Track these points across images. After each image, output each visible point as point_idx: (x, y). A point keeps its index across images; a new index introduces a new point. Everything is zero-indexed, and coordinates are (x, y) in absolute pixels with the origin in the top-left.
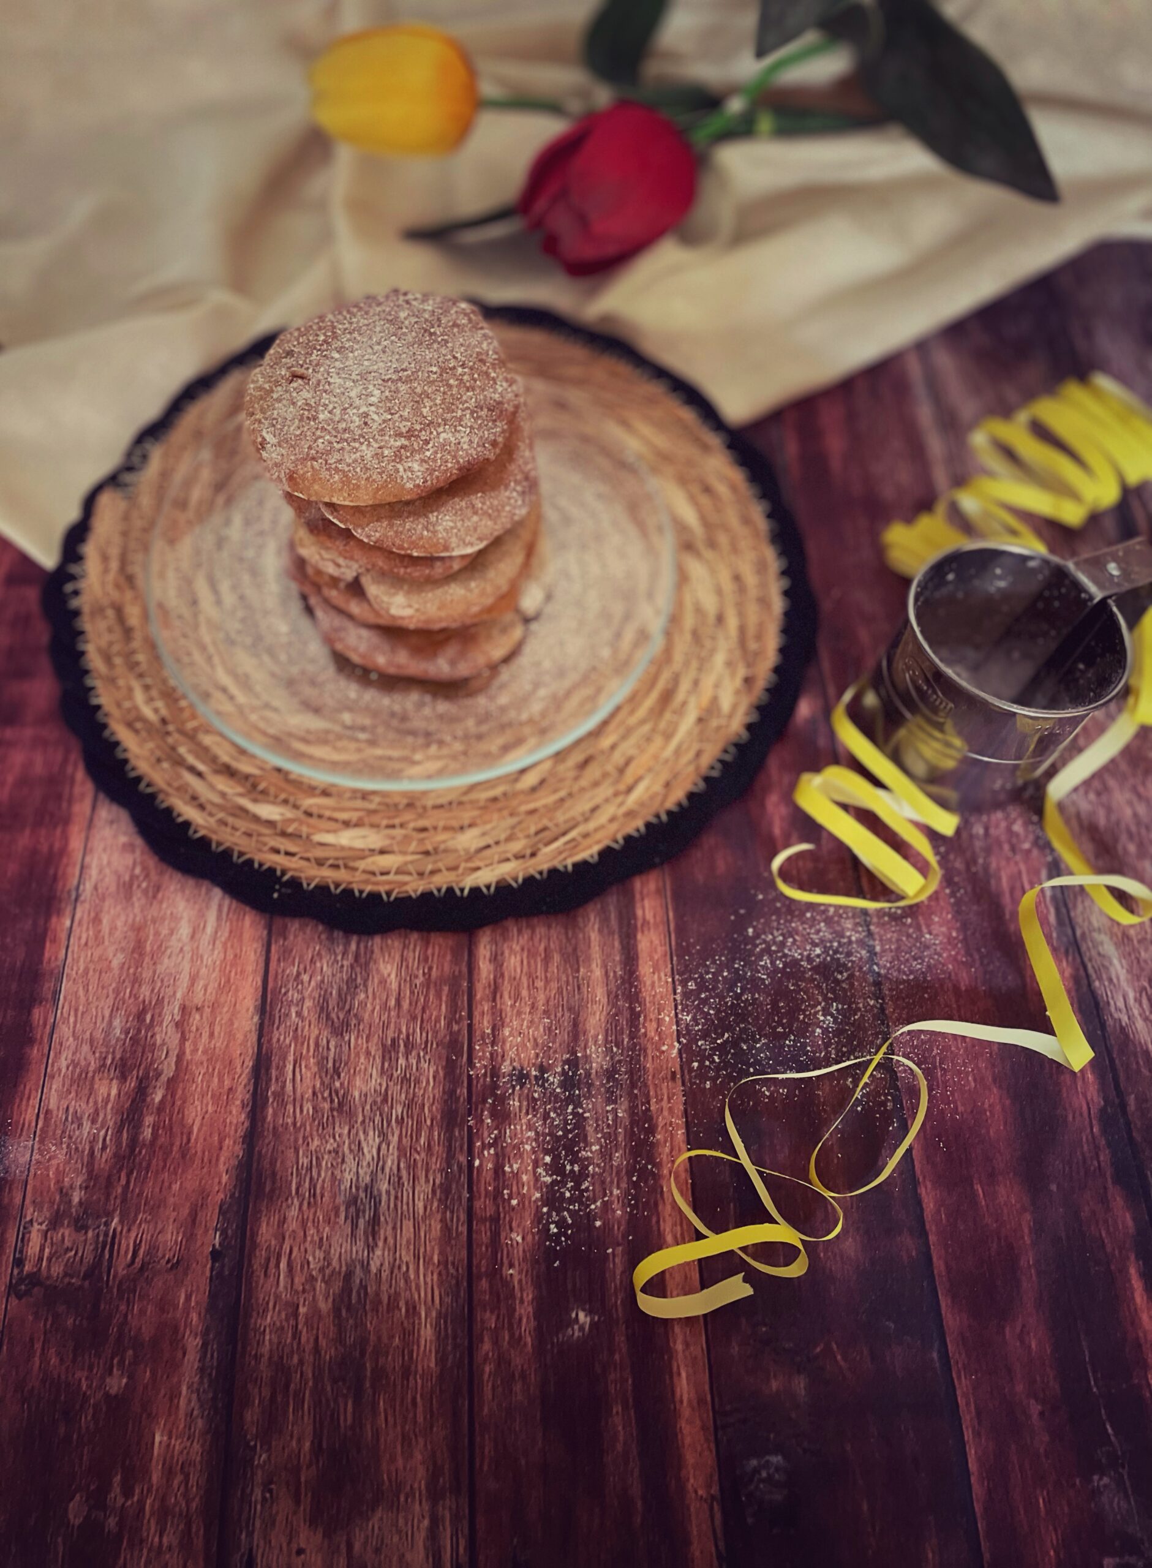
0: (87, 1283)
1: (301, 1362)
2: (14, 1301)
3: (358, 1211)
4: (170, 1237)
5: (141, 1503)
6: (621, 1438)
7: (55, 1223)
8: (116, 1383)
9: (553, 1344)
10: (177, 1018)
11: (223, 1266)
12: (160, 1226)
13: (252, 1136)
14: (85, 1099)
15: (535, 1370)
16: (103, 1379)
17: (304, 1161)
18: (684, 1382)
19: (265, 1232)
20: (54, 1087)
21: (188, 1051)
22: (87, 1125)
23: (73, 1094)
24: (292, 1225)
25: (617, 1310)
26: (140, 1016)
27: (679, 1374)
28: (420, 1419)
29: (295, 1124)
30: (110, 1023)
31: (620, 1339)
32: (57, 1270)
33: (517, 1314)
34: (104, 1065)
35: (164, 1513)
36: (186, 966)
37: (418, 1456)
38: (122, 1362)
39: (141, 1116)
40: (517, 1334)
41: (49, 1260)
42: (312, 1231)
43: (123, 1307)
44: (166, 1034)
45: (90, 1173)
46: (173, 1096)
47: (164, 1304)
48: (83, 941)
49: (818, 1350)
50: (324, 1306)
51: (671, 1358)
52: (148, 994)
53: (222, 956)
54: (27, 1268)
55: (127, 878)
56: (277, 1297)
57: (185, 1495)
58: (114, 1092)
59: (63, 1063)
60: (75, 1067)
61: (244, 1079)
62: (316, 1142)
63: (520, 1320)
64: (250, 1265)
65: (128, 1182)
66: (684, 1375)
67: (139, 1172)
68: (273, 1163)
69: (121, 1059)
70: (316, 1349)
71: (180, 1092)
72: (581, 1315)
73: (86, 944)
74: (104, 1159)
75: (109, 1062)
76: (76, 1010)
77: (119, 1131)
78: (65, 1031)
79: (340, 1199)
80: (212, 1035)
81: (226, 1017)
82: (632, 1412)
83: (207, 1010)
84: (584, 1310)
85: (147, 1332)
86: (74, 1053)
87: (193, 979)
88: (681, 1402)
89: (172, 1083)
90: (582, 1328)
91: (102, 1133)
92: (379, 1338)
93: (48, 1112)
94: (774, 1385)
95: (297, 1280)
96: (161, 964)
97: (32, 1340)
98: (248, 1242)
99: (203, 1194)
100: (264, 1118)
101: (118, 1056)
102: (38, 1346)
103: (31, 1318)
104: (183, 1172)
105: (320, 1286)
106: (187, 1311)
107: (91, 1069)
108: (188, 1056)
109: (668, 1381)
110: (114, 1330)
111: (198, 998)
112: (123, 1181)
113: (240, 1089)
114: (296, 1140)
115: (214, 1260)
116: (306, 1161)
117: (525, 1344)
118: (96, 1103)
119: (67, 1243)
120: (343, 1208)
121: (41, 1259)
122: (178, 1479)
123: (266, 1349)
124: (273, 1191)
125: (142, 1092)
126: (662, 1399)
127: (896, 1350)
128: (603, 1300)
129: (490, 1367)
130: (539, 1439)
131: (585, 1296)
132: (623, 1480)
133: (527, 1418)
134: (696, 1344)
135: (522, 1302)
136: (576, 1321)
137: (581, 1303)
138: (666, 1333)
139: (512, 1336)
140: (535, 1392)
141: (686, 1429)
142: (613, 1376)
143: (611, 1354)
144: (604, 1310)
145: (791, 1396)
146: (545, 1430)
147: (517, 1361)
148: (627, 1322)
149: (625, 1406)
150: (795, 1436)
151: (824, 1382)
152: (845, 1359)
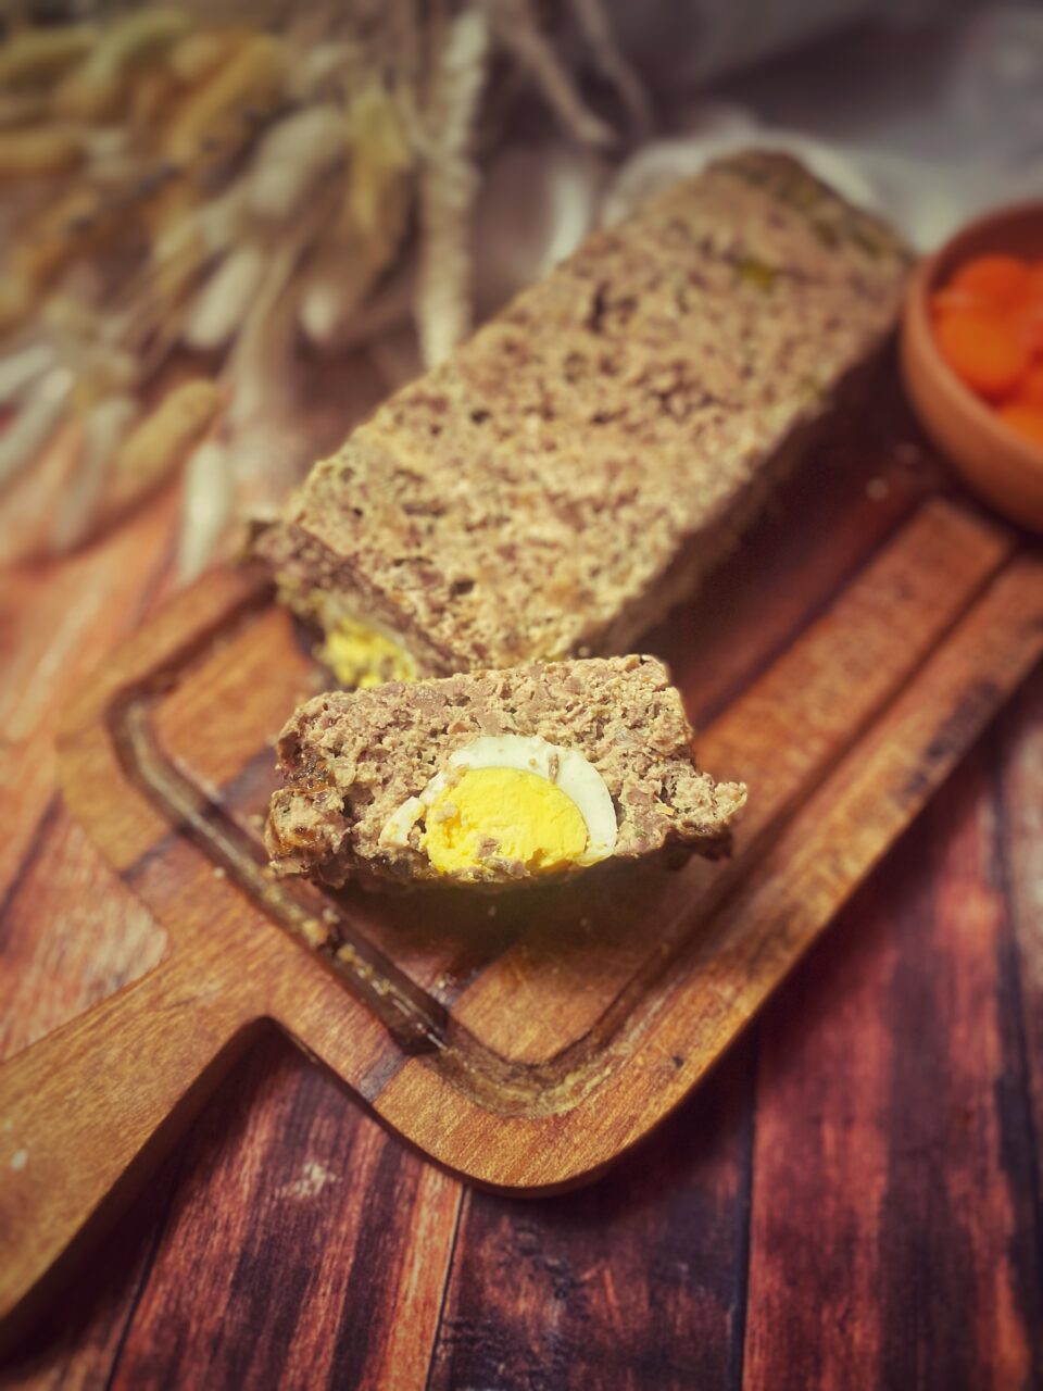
6: (319, 1326)
9: (272, 1197)
15: (243, 1223)
18: (415, 1275)
25: (360, 1175)
27: (412, 1265)
31: (354, 1209)
33: (241, 1155)
40: (234, 1177)
49: (587, 1276)
51: (407, 1244)
63: (244, 1161)
66: (417, 1266)
72: (317, 1171)
82: (342, 1297)
84: (321, 1165)
88: (405, 1299)
90: (312, 1187)
94: (522, 1305)
109: (395, 1271)
117: (241, 1191)
126: (383, 1291)
127: (683, 1299)
128: (347, 1159)
129: (191, 1209)
130: (222, 1307)
131: (327, 1150)
132: (306, 1376)
133: (217, 1277)
134: (442, 1233)
135: (252, 1140)
136: (309, 1176)
137: (319, 1156)
138: (410, 1214)
139: (228, 1177)
140: (235, 1248)
141: (401, 1333)
142: (333, 1249)
143: (338, 1222)
144: (345, 1171)
145: (540, 1321)
146: (233, 1295)
147: (225, 1208)
148: (367, 1190)
149: (336, 1290)
150: (532, 1374)
151: (586, 1318)
152: (618, 1296)
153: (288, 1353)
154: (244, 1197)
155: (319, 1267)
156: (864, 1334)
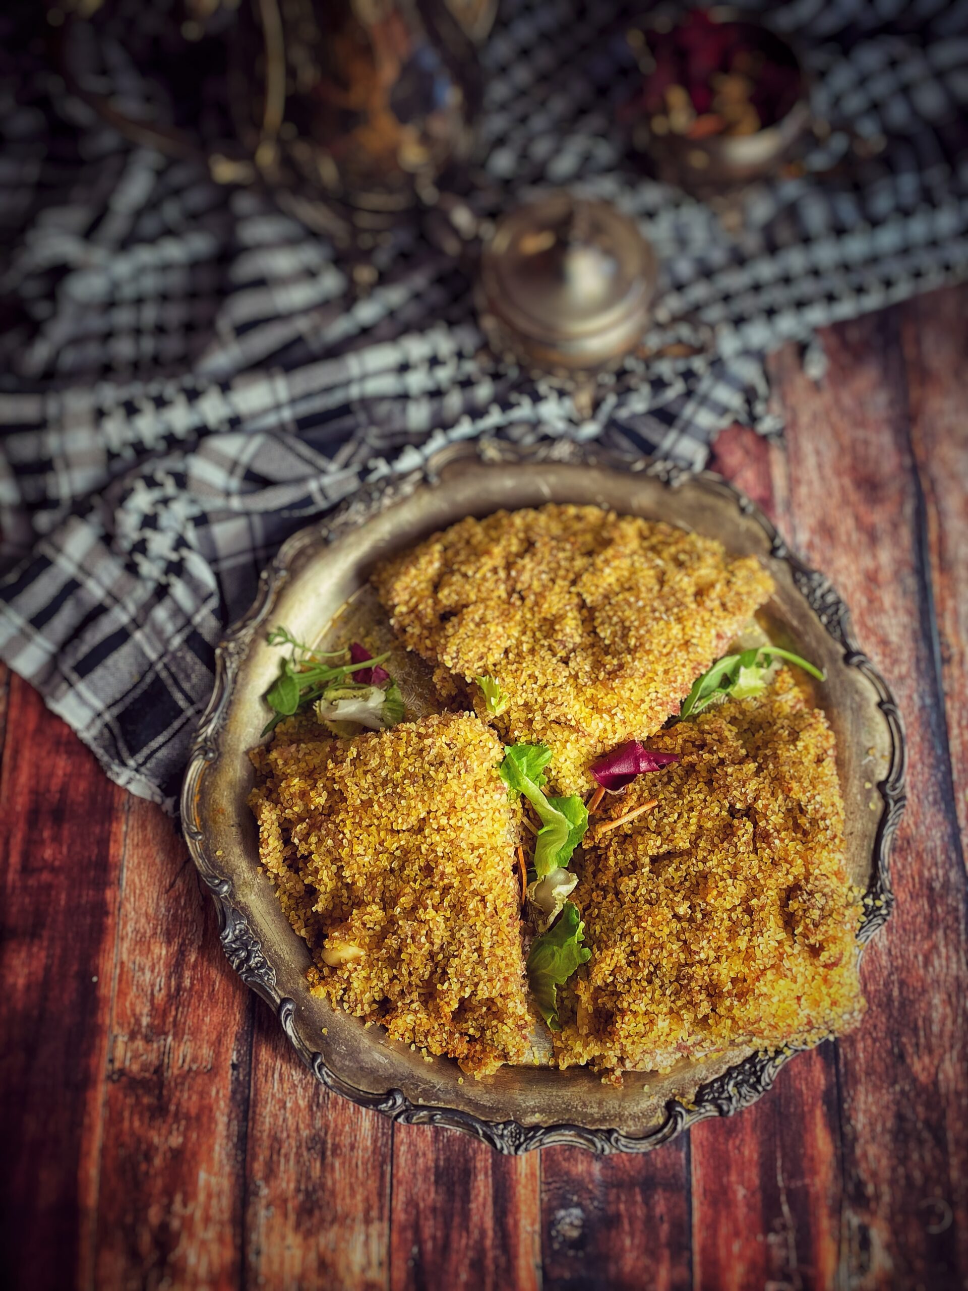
0: (155, 1077)
1: (288, 1136)
2: (110, 1086)
4: (206, 1051)
5: (193, 1213)
6: (482, 1195)
7: (132, 1036)
8: (176, 1141)
9: (444, 1136)
11: (239, 1074)
12: (198, 1045)
14: (145, 956)
16: (166, 1139)
19: (264, 1055)
20: (125, 946)
21: (210, 928)
22: (148, 975)
23: (137, 952)
26: (177, 900)
28: (360, 1175)
30: (158, 903)
32: (135, 1068)
34: (156, 933)
35: (207, 1220)
37: (359, 1198)
38: (178, 1129)
39: (183, 970)
41: (130, 1060)
43: (178, 1094)
44: (195, 914)
45: (152, 1006)
46: (203, 957)
47: (203, 1094)
48: (135, 842)
50: (302, 1103)
52: (181, 884)
54: (117, 1065)
56: (273, 1095)
57: (220, 1209)
58: (164, 952)
59: (129, 930)
60: (137, 933)
64: (255, 1075)
65: (177, 1014)
67: (183, 1009)
69: (167, 929)
70: (297, 1130)
71: (207, 955)
73: (138, 845)
74: (160, 998)
75: (159, 931)
76: (135, 892)
77: (169, 979)
78: (128, 907)
82: (490, 1180)
85: (193, 1112)
86: (136, 923)
89: (201, 949)
91: (158, 980)
92: (336, 1126)
93: (122, 963)
94: (580, 1168)
95: (285, 1087)
97: (123, 1109)
98: (254, 1060)
99: (225, 1026)
102: (127, 1113)
103: (121, 1096)
104: (211, 1010)
105: (300, 1090)
106: (218, 1099)
107: (148, 935)
110: (173, 1108)
112: (173, 1013)
115: (234, 1070)
117: (427, 1135)
118: (153, 959)
119: (141, 1051)
121: (125, 1059)
122: (214, 1202)
123: (267, 1126)
124: (269, 1027)
125: (182, 954)
126: (509, 1173)
130: (432, 1192)
132: (481, 1217)
133: (426, 1179)
140: (431, 1164)
142: (480, 1157)
145: (590, 1174)
146: (436, 1187)
150: (590, 1199)
151: (613, 1168)
153: (470, 1210)
154: (429, 1138)
155: (475, 1167)
156: (750, 1151)
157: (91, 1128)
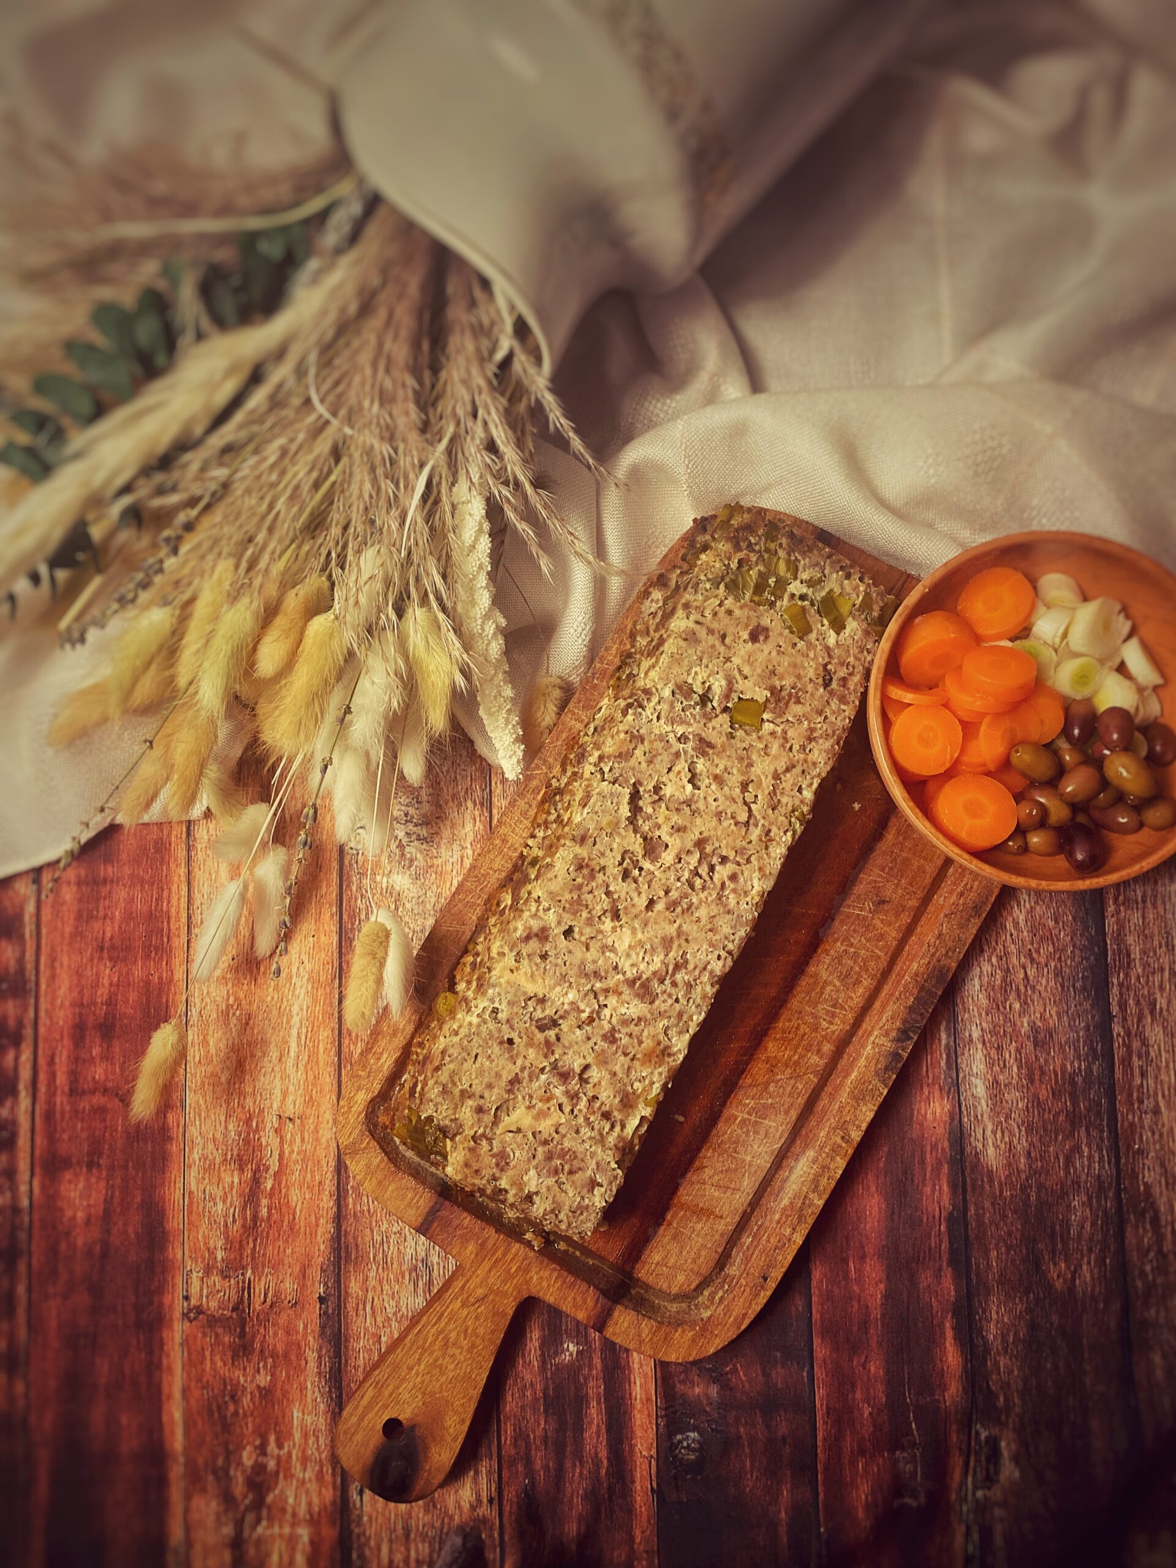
0: (234, 1315)
2: (187, 1324)
3: (417, 1276)
4: (289, 1286)
5: (290, 1454)
6: (595, 1421)
7: (208, 1271)
8: (263, 1379)
9: (551, 1364)
10: (276, 1126)
11: (328, 1307)
12: (281, 1277)
13: (339, 1218)
14: (215, 1185)
15: (540, 1381)
16: (254, 1377)
17: (377, 1238)
18: (638, 1388)
19: (354, 1286)
20: (193, 1174)
21: (286, 1152)
22: (220, 1206)
23: (207, 1180)
24: (372, 1283)
25: (595, 1344)
26: (248, 1121)
27: (635, 1383)
29: (369, 1211)
30: (226, 1128)
31: (597, 1362)
32: (213, 1304)
34: (226, 1160)
35: (305, 1460)
36: (278, 1082)
38: (265, 1366)
39: (258, 1198)
40: (527, 1361)
41: (207, 1297)
42: (386, 1287)
43: (262, 1330)
44: (269, 1139)
45: (227, 1238)
46: (280, 1184)
47: (290, 1330)
48: (197, 1059)
49: (727, 1371)
51: (630, 1373)
52: (251, 1104)
53: (304, 1075)
54: (193, 1302)
55: (224, 1007)
56: (366, 1329)
57: (318, 1448)
58: (236, 1180)
59: (196, 1157)
60: (205, 1159)
61: (329, 1176)
62: (385, 1225)
63: (530, 1351)
64: (345, 1307)
65: (255, 1246)
66: (638, 1383)
67: (262, 1240)
68: (355, 1238)
69: (238, 1155)
71: (284, 1182)
72: (571, 1346)
73: (200, 1062)
74: (236, 1229)
75: (229, 1157)
76: (200, 1115)
77: (244, 1208)
78: (193, 1131)
79: (404, 1267)
80: (303, 1140)
81: (312, 1127)
82: (603, 1406)
83: (298, 1121)
84: (573, 1342)
85: (280, 1348)
86: (203, 1149)
87: (285, 1094)
88: (636, 1400)
89: (277, 1175)
90: (571, 1355)
91: (232, 1210)
93: (191, 1193)
94: (697, 1390)
95: (378, 1319)
96: (259, 1080)
97: (203, 1349)
98: (343, 1293)
99: (309, 1257)
100: (347, 1205)
101: (235, 1153)
102: (208, 1353)
103: (200, 1335)
104: (293, 1240)
105: (394, 1323)
106: (305, 1335)
107: (217, 1161)
108: (287, 1154)
109: (627, 1387)
110: (257, 1345)
111: (290, 1111)
112: (251, 1245)
113: (327, 1182)
114: (371, 1222)
115: (321, 1304)
116: (379, 1238)
117: (533, 1365)
118: (224, 1188)
119: (218, 1287)
120: (407, 1274)
121: (201, 1296)
122: (311, 1440)
123: (361, 1362)
124: (357, 1258)
125: (256, 1181)
126: (623, 1398)
127: (779, 1370)
128: (586, 1337)
129: (510, 1381)
130: (543, 1423)
131: (574, 1334)
132: (596, 1447)
133: (535, 1410)
134: (647, 1365)
135: (531, 1339)
136: (568, 1349)
137: (570, 1337)
138: (628, 1356)
139: (524, 1362)
140: (540, 1394)
141: (638, 1416)
142: (591, 1384)
143: (590, 1370)
144: (587, 1342)
145: (708, 1397)
146: (546, 1417)
147: (528, 1377)
148: (602, 1350)
149: (599, 1403)
150: (707, 1421)
151: (731, 1389)
152: (745, 1376)
153: (583, 1439)
154: (536, 1368)
155: (587, 1394)
156: (876, 1368)
157: (170, 1370)
